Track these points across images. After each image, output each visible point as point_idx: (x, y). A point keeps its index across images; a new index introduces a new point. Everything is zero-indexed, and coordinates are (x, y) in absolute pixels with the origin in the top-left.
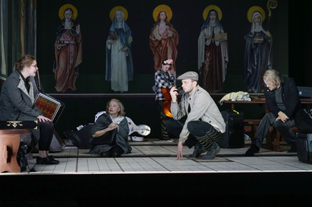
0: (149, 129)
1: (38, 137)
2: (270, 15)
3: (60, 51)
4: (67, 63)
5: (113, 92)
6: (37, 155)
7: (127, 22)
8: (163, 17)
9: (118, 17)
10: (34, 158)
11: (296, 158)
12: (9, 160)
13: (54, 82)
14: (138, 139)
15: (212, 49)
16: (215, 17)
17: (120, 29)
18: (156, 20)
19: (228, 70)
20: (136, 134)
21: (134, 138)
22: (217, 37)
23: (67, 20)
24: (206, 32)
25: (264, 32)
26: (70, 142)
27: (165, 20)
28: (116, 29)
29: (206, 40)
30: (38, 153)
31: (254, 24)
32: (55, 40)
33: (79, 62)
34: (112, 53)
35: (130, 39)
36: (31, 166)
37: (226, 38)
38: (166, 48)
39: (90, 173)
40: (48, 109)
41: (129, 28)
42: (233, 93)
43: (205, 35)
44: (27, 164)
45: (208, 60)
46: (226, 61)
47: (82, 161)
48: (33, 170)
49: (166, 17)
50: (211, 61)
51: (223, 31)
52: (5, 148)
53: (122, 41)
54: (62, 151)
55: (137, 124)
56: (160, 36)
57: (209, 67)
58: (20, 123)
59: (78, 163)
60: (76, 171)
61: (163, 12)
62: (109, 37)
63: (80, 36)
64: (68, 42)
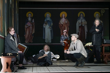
0: (59, 56)
2: (102, 15)
3: (27, 28)
4: (29, 33)
5: (46, 43)
6: (18, 66)
7: (51, 18)
8: (63, 16)
9: (47, 16)
10: (17, 67)
12: (7, 68)
13: (25, 40)
14: (55, 60)
15: (82, 27)
16: (82, 16)
17: (48, 20)
18: (61, 17)
19: (87, 35)
20: (54, 58)
21: (53, 60)
22: (83, 23)
23: (29, 17)
25: (100, 21)
26: (30, 61)
27: (64, 17)
29: (79, 24)
30: (18, 65)
31: (96, 18)
32: (25, 24)
33: (33, 32)
35: (52, 24)
36: (15, 70)
37: (86, 23)
38: (65, 27)
39: (38, 72)
40: (22, 49)
41: (51, 20)
42: (89, 43)
44: (14, 69)
45: (80, 31)
46: (86, 32)
47: (34, 68)
49: (65, 16)
50: (81, 32)
51: (85, 21)
52: (6, 63)
53: (49, 25)
54: (27, 64)
55: (55, 54)
56: (63, 23)
58: (12, 54)
59: (33, 69)
60: (32, 72)
61: (63, 14)
62: (44, 23)
63: (34, 23)
64: (29, 25)
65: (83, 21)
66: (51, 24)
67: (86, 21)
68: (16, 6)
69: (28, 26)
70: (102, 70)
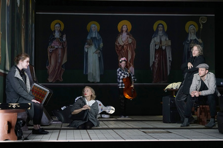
0: (114, 109)
1: (32, 115)
2: (201, 27)
3: (51, 53)
4: (56, 62)
7: (99, 32)
8: (125, 29)
9: (92, 29)
10: (29, 129)
11: (217, 131)
12: (9, 132)
14: (106, 116)
15: (160, 52)
16: (162, 29)
17: (94, 38)
18: (120, 31)
19: (171, 67)
20: (104, 113)
21: (103, 116)
22: (164, 43)
23: (56, 31)
24: (156, 40)
25: (198, 40)
26: (56, 119)
27: (126, 31)
28: (91, 38)
29: (156, 45)
31: (190, 34)
32: (48, 45)
33: (65, 61)
34: (89, 55)
35: (102, 45)
36: (25, 136)
37: (170, 44)
38: (127, 51)
39: (67, 141)
40: (40, 95)
41: (100, 37)
42: (174, 83)
43: (155, 42)
44: (22, 135)
45: (157, 59)
46: (170, 60)
47: (63, 133)
48: (26, 139)
49: (127, 29)
50: (159, 61)
51: (167, 39)
52: (6, 123)
53: (95, 46)
54: (50, 125)
55: (106, 105)
56: (123, 42)
57: (158, 64)
58: (18, 105)
59: (60, 134)
60: (57, 140)
61: (125, 26)
62: (86, 43)
63: (66, 42)
64: (57, 47)
65: (163, 39)
66: (99, 45)
67: (169, 40)
68: (31, 9)
69: (54, 48)
70: (194, 136)
